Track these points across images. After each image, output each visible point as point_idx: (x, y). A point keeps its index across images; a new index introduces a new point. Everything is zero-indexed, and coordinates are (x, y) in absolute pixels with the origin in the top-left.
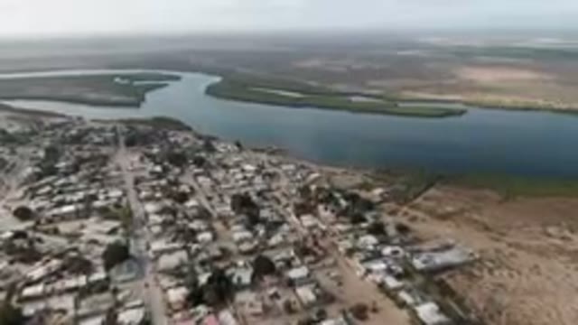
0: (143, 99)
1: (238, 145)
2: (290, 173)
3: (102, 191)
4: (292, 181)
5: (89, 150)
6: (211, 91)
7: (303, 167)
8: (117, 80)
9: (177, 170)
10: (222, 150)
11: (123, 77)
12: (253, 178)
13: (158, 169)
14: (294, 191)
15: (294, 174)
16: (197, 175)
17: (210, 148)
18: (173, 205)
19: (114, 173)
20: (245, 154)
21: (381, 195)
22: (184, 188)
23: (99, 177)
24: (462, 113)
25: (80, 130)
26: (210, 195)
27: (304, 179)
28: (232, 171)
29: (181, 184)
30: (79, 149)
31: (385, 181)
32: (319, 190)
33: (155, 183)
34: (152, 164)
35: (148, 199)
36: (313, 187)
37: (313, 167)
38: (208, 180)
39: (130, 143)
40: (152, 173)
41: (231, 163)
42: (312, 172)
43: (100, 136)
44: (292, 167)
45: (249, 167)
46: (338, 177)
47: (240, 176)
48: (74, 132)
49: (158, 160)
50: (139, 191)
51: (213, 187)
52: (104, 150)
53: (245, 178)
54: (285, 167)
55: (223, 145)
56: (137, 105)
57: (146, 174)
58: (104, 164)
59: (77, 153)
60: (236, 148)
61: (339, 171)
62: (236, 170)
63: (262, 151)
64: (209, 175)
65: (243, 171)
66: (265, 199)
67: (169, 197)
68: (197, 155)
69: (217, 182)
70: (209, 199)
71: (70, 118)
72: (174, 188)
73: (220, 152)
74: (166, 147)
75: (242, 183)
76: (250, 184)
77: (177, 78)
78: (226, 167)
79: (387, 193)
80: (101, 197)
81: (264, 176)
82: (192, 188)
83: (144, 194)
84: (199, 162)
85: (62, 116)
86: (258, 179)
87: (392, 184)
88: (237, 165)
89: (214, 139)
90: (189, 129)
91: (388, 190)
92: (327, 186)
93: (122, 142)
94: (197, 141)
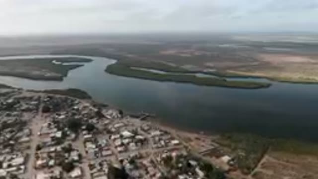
0: (65, 75)
1: (121, 113)
2: (157, 139)
3: (9, 157)
4: (158, 147)
5: (15, 116)
6: (110, 70)
7: (166, 133)
8: (54, 62)
9: (73, 136)
10: (109, 117)
11: (57, 60)
12: (128, 144)
13: (59, 134)
14: (159, 159)
15: (160, 140)
16: (87, 141)
17: (100, 116)
18: (61, 173)
19: (25, 139)
20: (125, 121)
21: (228, 163)
22: (74, 156)
23: (12, 142)
24: (269, 85)
25: (15, 99)
26: (92, 162)
27: (167, 145)
28: (113, 137)
29: (73, 150)
30: (8, 115)
31: (229, 146)
32: (179, 157)
33: (52, 149)
34: (55, 130)
35: (43, 167)
36: (174, 154)
37: (173, 132)
38: (94, 146)
39: (46, 110)
40: (53, 138)
41: (113, 130)
42: (173, 139)
43: (27, 104)
44: (158, 133)
45: (126, 133)
46: (193, 143)
47: (118, 142)
48: (10, 101)
49: (61, 126)
50: (37, 158)
51: (96, 153)
52: (26, 117)
53: (122, 144)
54: (153, 133)
55: (110, 112)
56: (60, 79)
57: (48, 140)
58: (21, 130)
59: (6, 119)
60: (119, 116)
61: (193, 136)
62: (118, 136)
63: (137, 117)
64: (95, 141)
65: (122, 137)
66: (136, 168)
67: (59, 164)
68: (90, 121)
69: (101, 148)
70: (92, 167)
71: (14, 88)
72: (66, 155)
73: (108, 119)
74: (70, 114)
75: (119, 149)
76: (126, 150)
77: (90, 61)
78: (110, 132)
79: (232, 160)
80: (5, 165)
81: (136, 143)
82: (80, 156)
83: (39, 162)
84: (91, 128)
85: (9, 87)
86: (132, 146)
87: (234, 149)
88: (118, 131)
89: (105, 106)
90: (90, 98)
91: (232, 156)
92: (185, 153)
93: (41, 109)
94: (93, 109)
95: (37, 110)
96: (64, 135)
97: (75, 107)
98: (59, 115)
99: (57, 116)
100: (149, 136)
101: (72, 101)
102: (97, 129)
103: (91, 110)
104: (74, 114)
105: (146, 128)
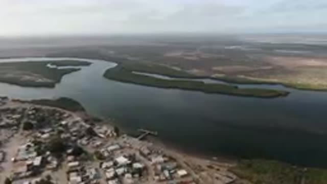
0: (59, 81)
1: (117, 130)
2: (159, 167)
4: (161, 181)
6: (109, 75)
7: (171, 159)
8: (49, 65)
9: (55, 163)
10: (102, 136)
11: (53, 63)
12: (123, 175)
15: (163, 169)
16: (71, 171)
17: (91, 134)
20: (121, 141)
27: (171, 176)
28: (104, 165)
33: (26, 183)
34: (34, 154)
38: (79, 179)
41: (106, 154)
45: (122, 160)
47: (111, 173)
53: (116, 176)
55: (104, 128)
60: (115, 134)
62: (111, 163)
64: (82, 172)
65: (115, 164)
68: (79, 142)
69: (87, 182)
73: (101, 138)
75: (111, 182)
77: (88, 64)
78: (101, 158)
81: (133, 174)
84: (78, 153)
86: (128, 178)
88: (111, 156)
90: (83, 110)
93: (22, 126)
94: (84, 124)
95: (18, 125)
96: (44, 162)
97: (64, 123)
98: (43, 133)
99: (39, 135)
100: (150, 164)
101: (61, 114)
102: (86, 153)
103: (81, 126)
104: (60, 132)
105: (146, 152)
